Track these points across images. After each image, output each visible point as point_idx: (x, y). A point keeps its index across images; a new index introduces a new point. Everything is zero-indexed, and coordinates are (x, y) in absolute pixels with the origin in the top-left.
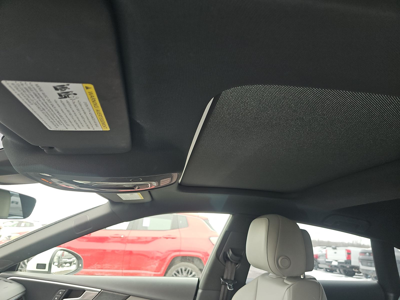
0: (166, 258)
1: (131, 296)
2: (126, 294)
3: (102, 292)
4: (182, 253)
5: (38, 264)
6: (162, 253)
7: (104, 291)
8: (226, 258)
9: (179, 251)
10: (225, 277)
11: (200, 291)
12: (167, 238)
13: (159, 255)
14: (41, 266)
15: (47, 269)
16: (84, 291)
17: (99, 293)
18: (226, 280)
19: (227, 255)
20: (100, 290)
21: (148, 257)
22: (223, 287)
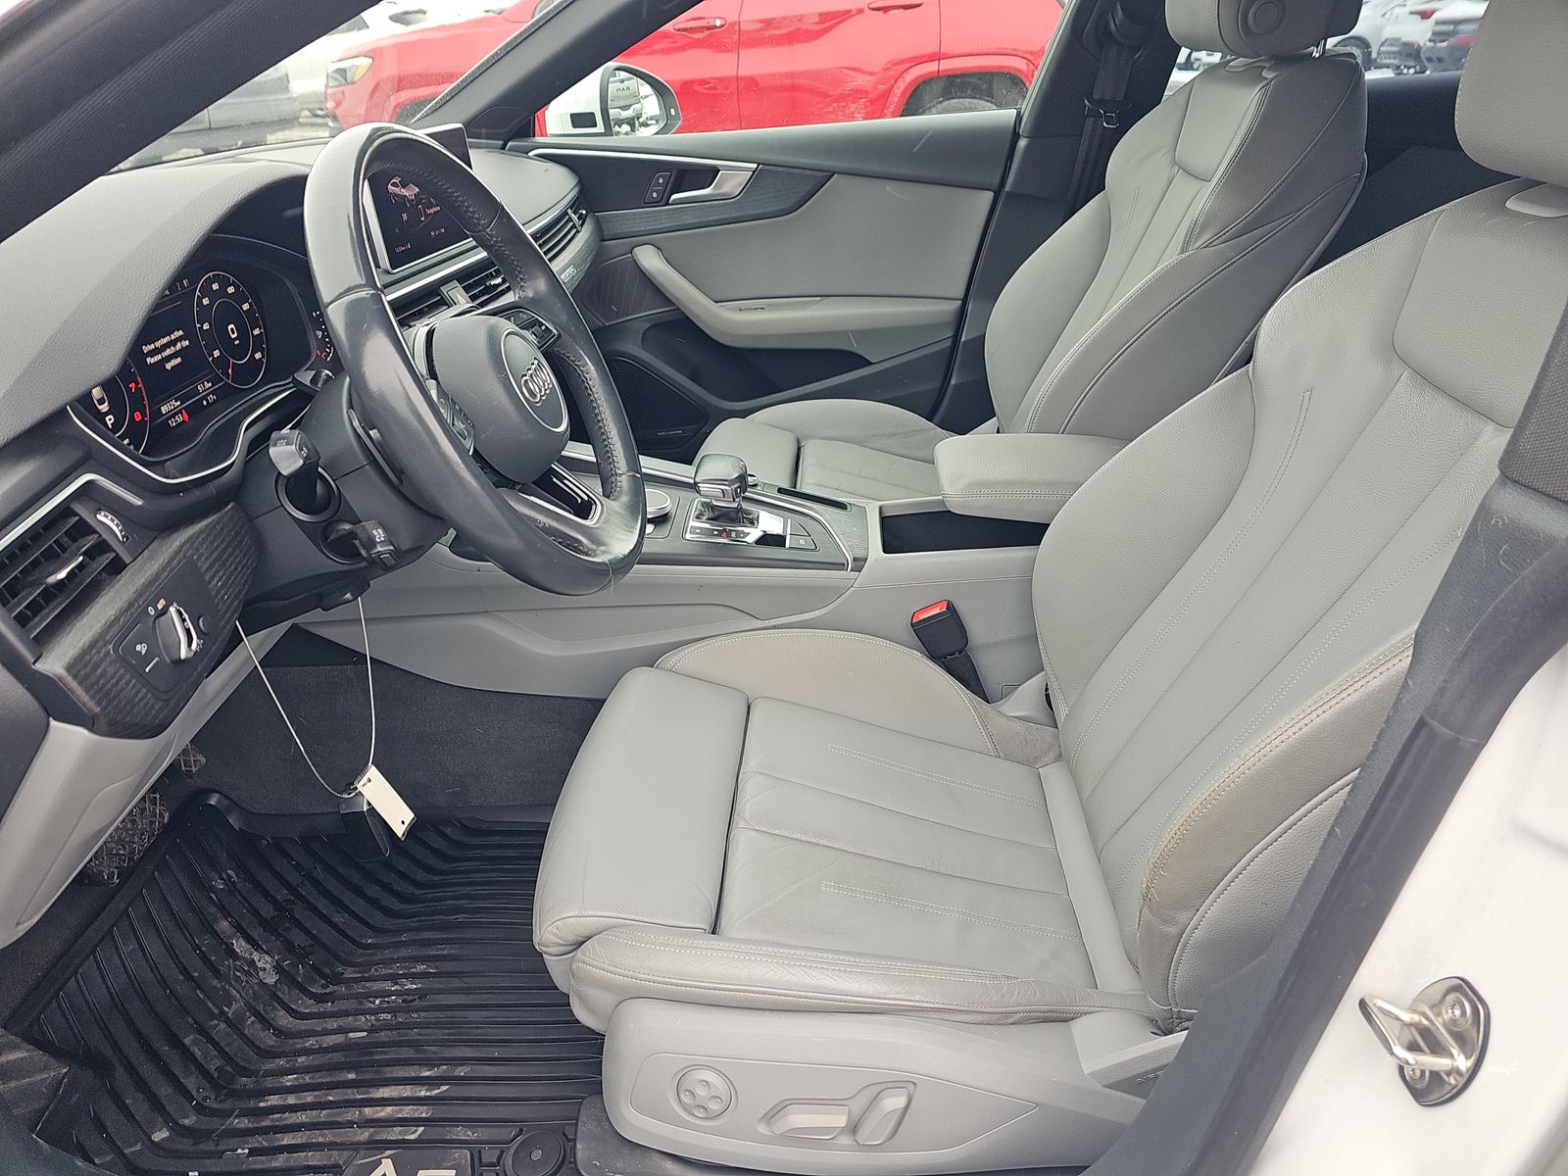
0: (888, 93)
1: (836, 175)
2: (823, 171)
3: (761, 170)
4: (946, 65)
5: (573, 116)
6: (872, 74)
7: (767, 167)
8: (1104, 36)
9: (937, 57)
10: (1096, 96)
11: (1022, 143)
12: (885, 9)
13: (862, 81)
14: (581, 120)
15: (600, 128)
16: (715, 171)
17: (754, 172)
18: (1101, 103)
19: (1108, 24)
20: (755, 166)
21: (825, 95)
22: (1090, 122)
